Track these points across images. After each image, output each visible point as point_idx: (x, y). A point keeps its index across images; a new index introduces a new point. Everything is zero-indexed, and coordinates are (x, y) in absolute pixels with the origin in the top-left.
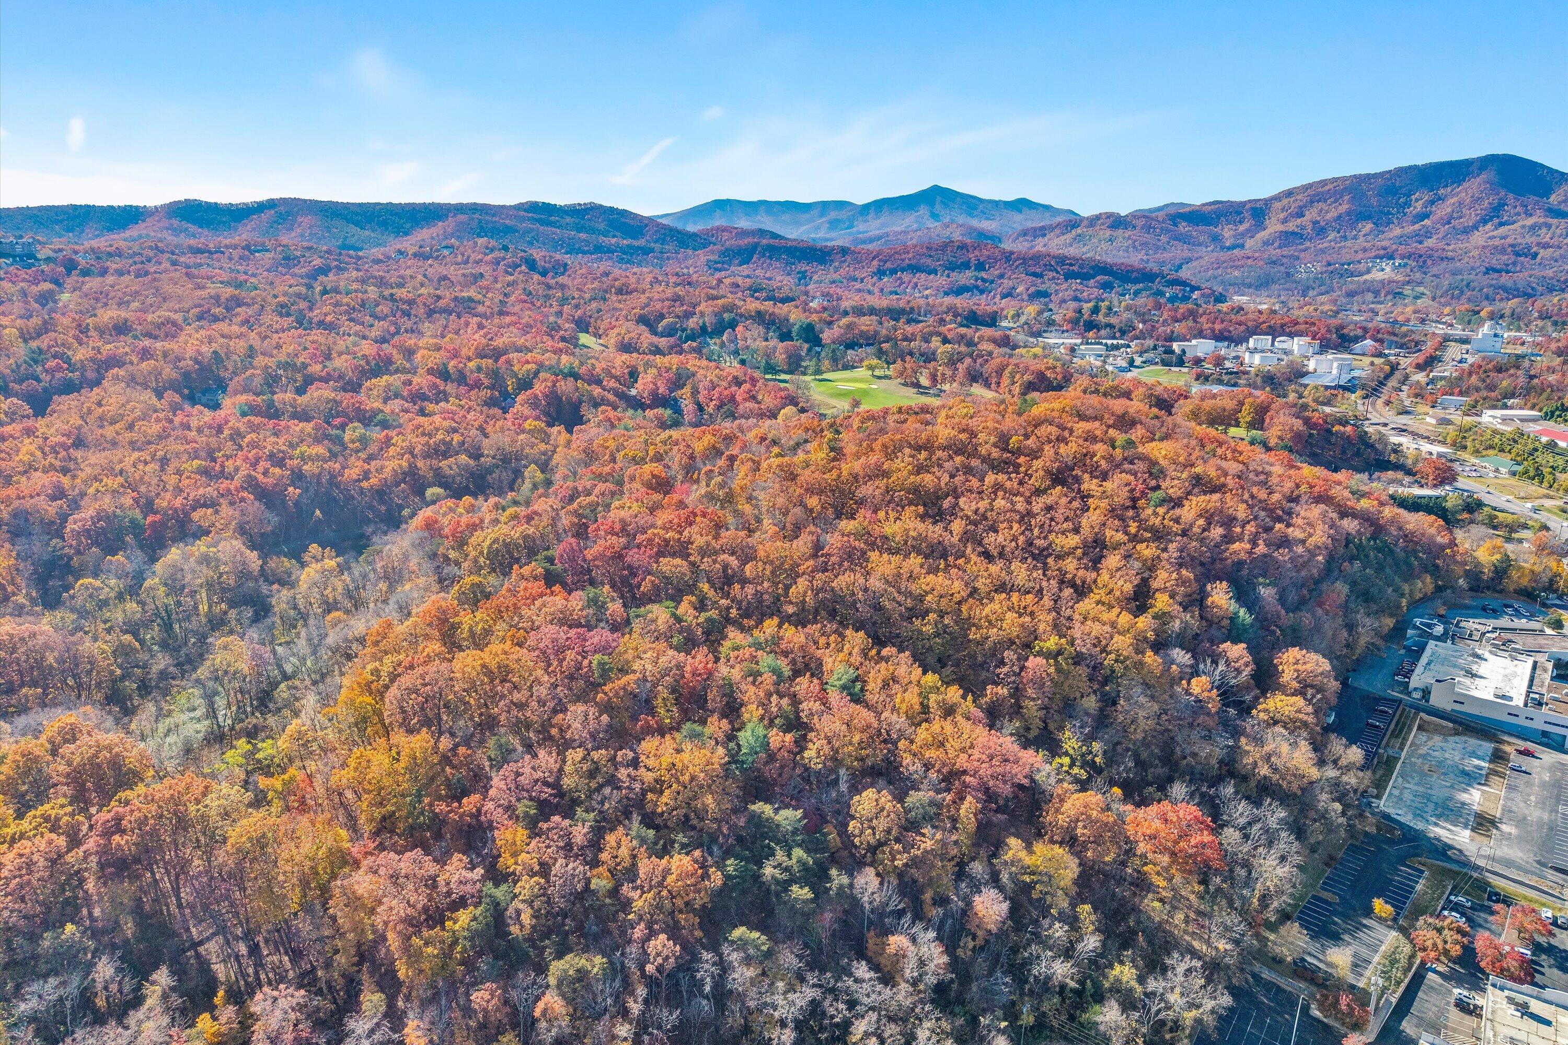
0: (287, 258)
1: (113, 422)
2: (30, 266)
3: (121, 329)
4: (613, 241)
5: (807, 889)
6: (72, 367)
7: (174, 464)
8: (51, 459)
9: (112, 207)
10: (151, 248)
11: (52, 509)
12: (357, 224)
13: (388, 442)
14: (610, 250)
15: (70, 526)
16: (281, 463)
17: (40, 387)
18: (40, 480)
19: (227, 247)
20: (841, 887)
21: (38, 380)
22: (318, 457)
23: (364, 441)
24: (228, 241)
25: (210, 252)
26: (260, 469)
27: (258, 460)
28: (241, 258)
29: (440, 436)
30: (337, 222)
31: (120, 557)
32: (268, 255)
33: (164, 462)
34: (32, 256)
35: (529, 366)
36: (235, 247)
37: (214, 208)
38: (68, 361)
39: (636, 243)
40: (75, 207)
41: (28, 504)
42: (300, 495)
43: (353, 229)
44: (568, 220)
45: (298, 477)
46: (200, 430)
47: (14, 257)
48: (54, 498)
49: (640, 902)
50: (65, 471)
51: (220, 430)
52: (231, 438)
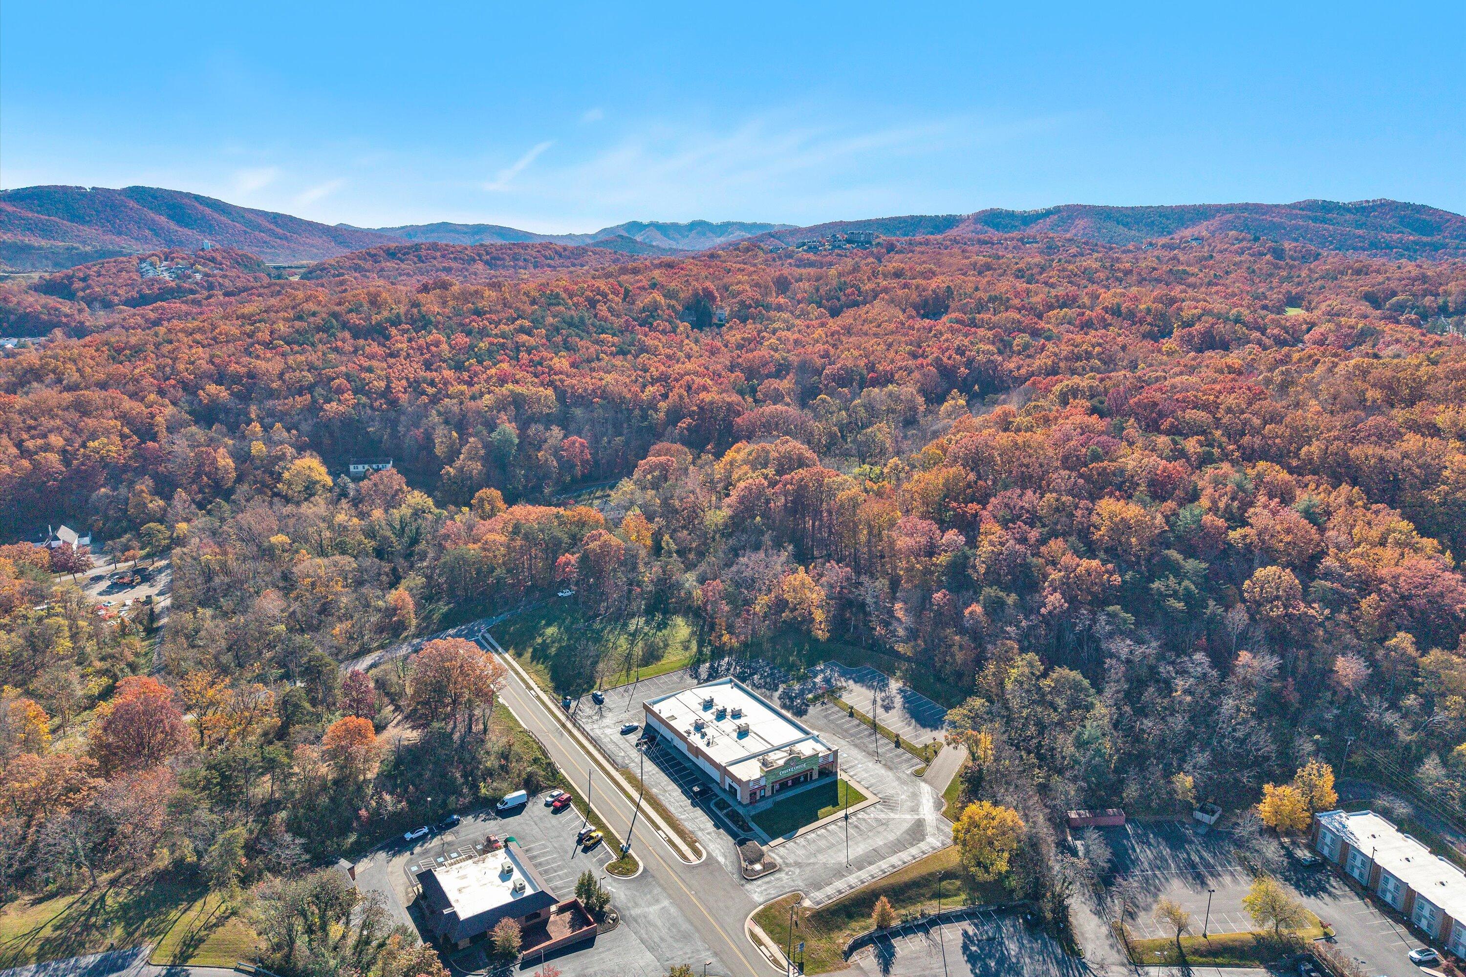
0: (1049, 248)
1: (871, 322)
2: (866, 249)
3: (898, 274)
4: (1396, 237)
5: (1182, 604)
6: (860, 293)
7: (895, 347)
8: (829, 339)
9: (937, 216)
10: (951, 240)
11: (819, 362)
12: (1126, 225)
13: (1043, 349)
14: (1389, 247)
15: (826, 371)
16: (962, 354)
17: (838, 304)
18: (820, 347)
19: (1006, 239)
20: (1214, 614)
21: (839, 300)
22: (988, 352)
23: (1026, 347)
24: (1007, 236)
25: (993, 244)
26: (947, 354)
27: (948, 349)
28: (1014, 248)
29: (1084, 347)
30: (1109, 224)
31: (846, 390)
32: (1035, 245)
33: (890, 345)
34: (869, 243)
35: (1195, 311)
36: (1012, 239)
37: (1011, 215)
38: (859, 290)
39: (1425, 239)
40: (912, 217)
41: (808, 358)
42: (968, 374)
43: (1121, 229)
44: (1348, 216)
45: (969, 363)
46: (918, 330)
47: (857, 242)
48: (822, 357)
49: (1055, 575)
50: (834, 346)
51: (930, 331)
52: (935, 336)
